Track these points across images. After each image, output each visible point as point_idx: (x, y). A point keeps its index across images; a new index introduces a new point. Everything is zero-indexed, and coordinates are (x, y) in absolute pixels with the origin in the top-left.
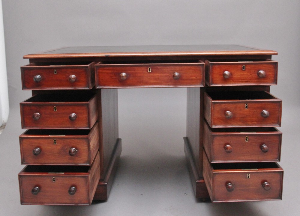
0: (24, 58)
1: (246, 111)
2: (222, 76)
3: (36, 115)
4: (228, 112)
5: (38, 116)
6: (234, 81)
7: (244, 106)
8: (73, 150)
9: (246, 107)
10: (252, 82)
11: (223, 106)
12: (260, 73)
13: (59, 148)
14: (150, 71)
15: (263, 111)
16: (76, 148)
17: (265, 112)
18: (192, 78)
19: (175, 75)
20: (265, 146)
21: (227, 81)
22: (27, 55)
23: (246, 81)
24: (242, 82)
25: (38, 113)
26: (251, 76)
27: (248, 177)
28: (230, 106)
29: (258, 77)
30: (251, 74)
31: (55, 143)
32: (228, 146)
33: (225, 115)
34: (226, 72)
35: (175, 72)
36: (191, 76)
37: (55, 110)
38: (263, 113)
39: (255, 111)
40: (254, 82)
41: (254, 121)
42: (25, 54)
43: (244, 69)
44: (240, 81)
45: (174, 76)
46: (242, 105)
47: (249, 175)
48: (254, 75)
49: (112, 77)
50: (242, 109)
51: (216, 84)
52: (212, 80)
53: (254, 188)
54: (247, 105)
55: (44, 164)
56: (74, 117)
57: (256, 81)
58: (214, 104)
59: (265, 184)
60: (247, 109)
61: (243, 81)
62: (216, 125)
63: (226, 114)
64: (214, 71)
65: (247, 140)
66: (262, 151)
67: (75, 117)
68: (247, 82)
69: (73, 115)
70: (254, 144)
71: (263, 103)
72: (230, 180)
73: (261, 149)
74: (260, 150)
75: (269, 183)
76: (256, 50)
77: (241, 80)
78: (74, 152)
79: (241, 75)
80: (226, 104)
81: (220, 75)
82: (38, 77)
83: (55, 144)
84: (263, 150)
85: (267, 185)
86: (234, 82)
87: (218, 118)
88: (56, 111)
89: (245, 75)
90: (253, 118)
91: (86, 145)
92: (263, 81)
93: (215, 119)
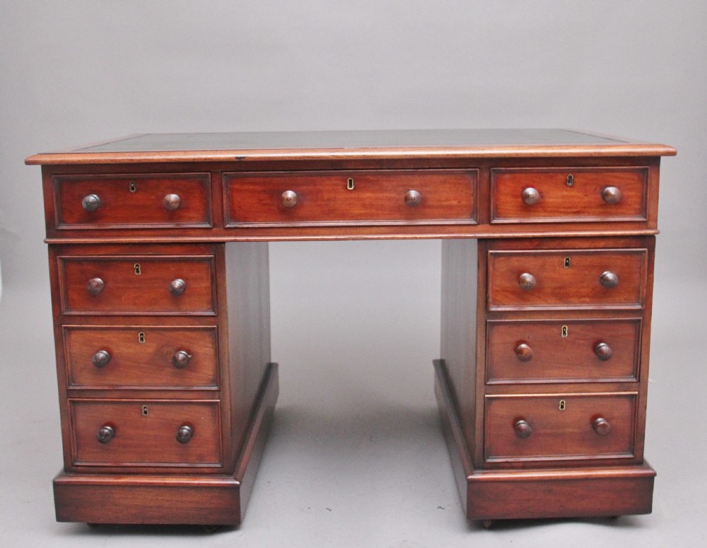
0: (28, 163)
1: (566, 274)
2: (520, 200)
3: (95, 284)
4: (525, 275)
5: (98, 285)
6: (546, 212)
7: (562, 262)
8: (182, 355)
9: (567, 264)
10: (589, 214)
11: (515, 262)
12: (607, 194)
13: (150, 350)
14: (351, 186)
15: (605, 273)
16: (189, 352)
17: (609, 275)
18: (449, 203)
19: (409, 195)
20: (604, 347)
21: (530, 211)
22: (34, 156)
23: (575, 210)
24: (566, 213)
25: (99, 280)
26: (586, 199)
27: (562, 407)
28: (531, 263)
29: (604, 202)
30: (586, 196)
31: (142, 339)
32: (523, 346)
33: (519, 283)
34: (530, 191)
35: (409, 190)
36: (447, 200)
37: (138, 271)
38: (604, 279)
39: (587, 273)
40: (594, 214)
41: (584, 297)
42: (31, 153)
43: (570, 184)
44: (561, 212)
45: (407, 198)
46: (556, 259)
47: (563, 402)
48: (594, 198)
49: (261, 200)
50: (558, 268)
51: (505, 217)
52: (496, 208)
53: (575, 431)
54: (568, 259)
55: (117, 386)
56: (181, 287)
57: (598, 210)
58: (494, 258)
59: (598, 423)
60: (570, 270)
61: (569, 210)
62: (498, 305)
63: (521, 281)
64: (502, 188)
65: (564, 332)
66: (599, 357)
67: (183, 287)
68: (578, 213)
69: (178, 283)
70: (581, 342)
71: (605, 256)
72: (522, 412)
73: (596, 353)
74: (593, 355)
75: (607, 420)
76: (623, 144)
77: (564, 208)
78: (184, 359)
79: (563, 197)
80: (521, 259)
81: (515, 196)
82: (92, 198)
83: (141, 342)
84: (599, 354)
85: (603, 425)
86: (546, 214)
87: (504, 290)
88: (140, 273)
89: (574, 196)
90: (582, 290)
91: (210, 345)
92: (614, 211)
93: (497, 291)
